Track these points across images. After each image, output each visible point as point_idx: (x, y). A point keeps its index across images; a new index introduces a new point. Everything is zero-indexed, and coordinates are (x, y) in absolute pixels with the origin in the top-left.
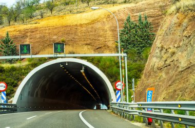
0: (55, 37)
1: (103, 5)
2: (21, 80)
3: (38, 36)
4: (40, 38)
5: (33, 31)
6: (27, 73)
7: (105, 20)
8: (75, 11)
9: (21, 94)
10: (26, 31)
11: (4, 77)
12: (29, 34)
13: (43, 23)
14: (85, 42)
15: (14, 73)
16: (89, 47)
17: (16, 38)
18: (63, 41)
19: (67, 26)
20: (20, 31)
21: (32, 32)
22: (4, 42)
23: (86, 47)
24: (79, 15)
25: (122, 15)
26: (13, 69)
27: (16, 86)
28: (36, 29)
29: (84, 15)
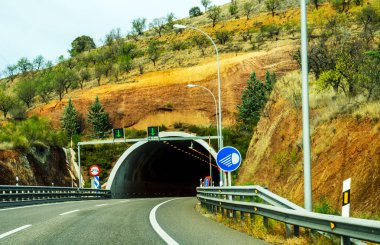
0: (158, 100)
1: (224, 54)
2: (116, 160)
3: (136, 99)
4: (139, 101)
5: (130, 92)
6: (123, 152)
7: (225, 75)
8: (186, 63)
9: (116, 178)
10: (121, 93)
11: (95, 158)
12: (124, 97)
13: (143, 82)
14: (198, 107)
15: (107, 152)
16: (203, 113)
17: (107, 102)
18: (169, 106)
19: (174, 85)
20: (112, 93)
21: (129, 94)
22: (93, 109)
23: (199, 114)
24: (190, 69)
25: (248, 68)
26: (106, 147)
27: (110, 168)
28: (134, 90)
29: (197, 70)
